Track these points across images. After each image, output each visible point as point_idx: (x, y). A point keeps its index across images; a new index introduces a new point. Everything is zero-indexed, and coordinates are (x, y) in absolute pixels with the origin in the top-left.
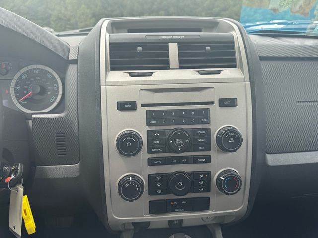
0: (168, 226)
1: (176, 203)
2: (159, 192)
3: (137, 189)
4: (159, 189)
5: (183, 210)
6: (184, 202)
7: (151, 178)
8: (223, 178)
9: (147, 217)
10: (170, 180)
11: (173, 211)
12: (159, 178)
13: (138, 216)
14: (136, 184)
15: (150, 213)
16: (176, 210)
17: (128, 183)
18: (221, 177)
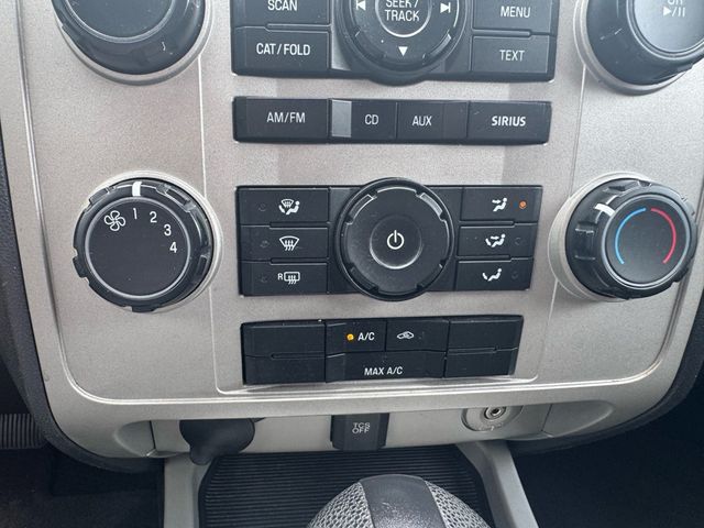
0: (329, 446)
1: (370, 336)
2: (292, 280)
3: (174, 248)
4: (289, 260)
5: (398, 370)
6: (406, 335)
7: (253, 203)
8: (611, 212)
9: (235, 401)
10: (348, 218)
11: (354, 374)
12: (290, 207)
13: (193, 395)
14: (164, 217)
15: (245, 381)
16: (367, 372)
17: (125, 210)
18: (600, 207)
